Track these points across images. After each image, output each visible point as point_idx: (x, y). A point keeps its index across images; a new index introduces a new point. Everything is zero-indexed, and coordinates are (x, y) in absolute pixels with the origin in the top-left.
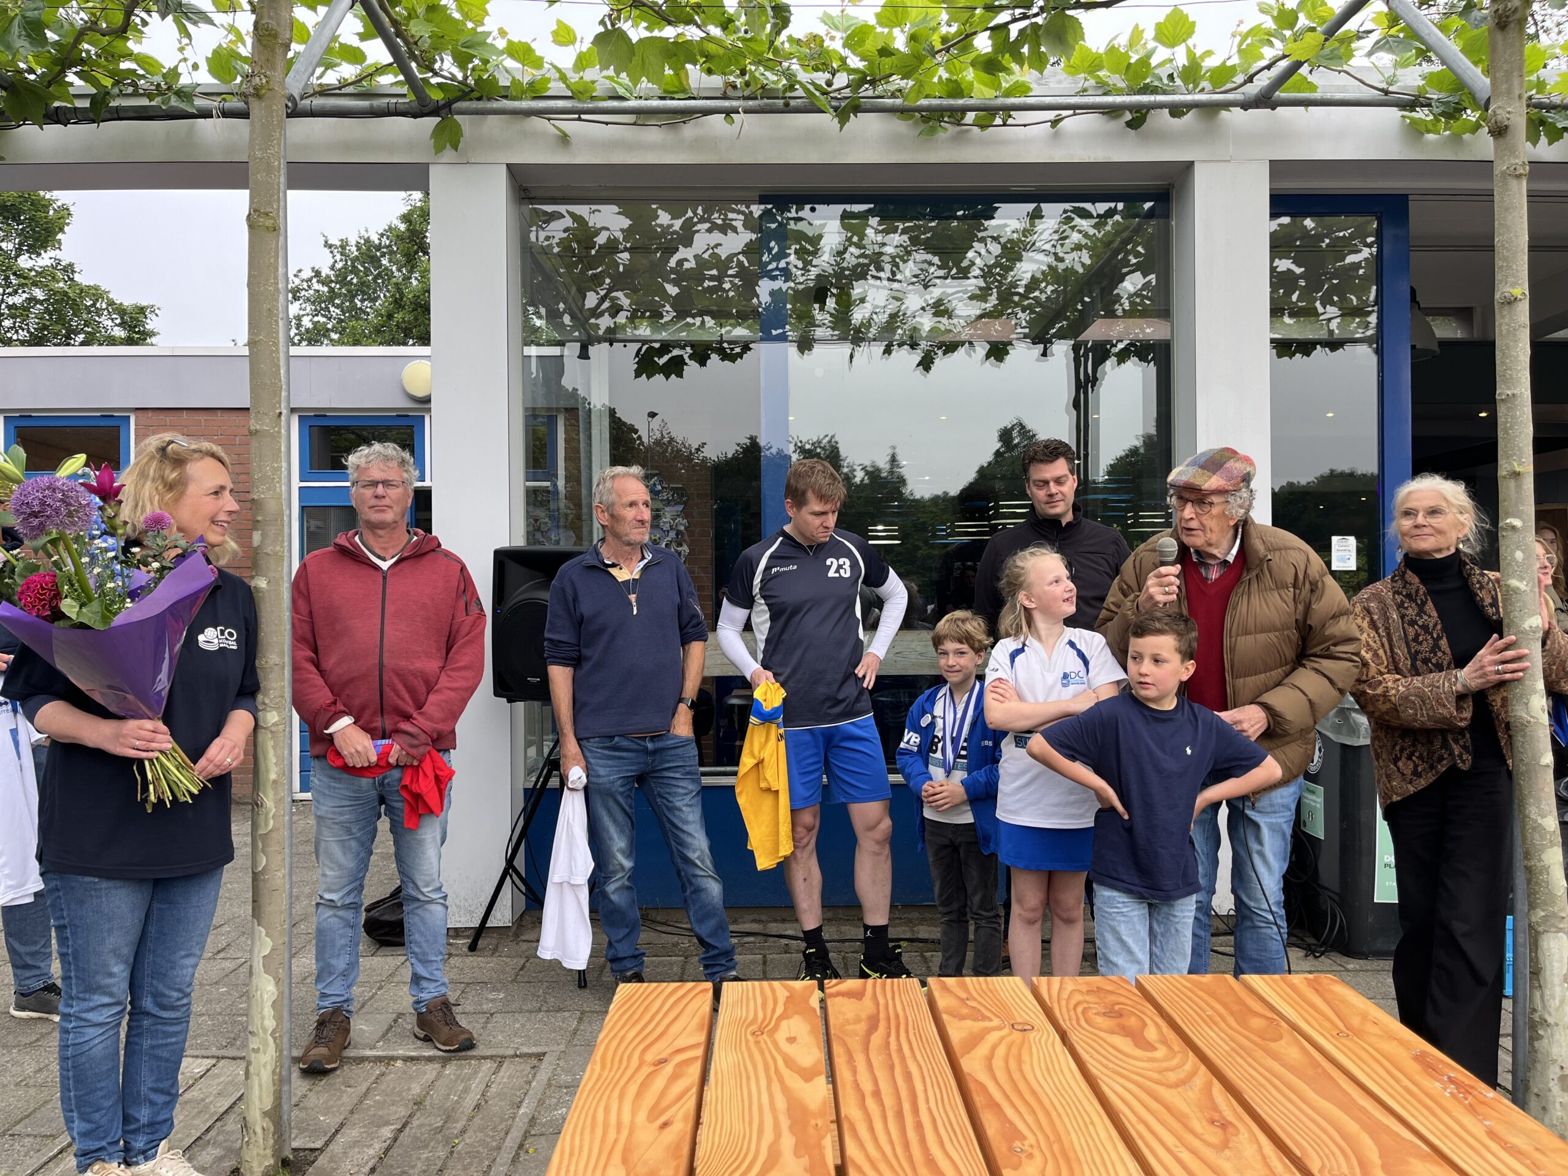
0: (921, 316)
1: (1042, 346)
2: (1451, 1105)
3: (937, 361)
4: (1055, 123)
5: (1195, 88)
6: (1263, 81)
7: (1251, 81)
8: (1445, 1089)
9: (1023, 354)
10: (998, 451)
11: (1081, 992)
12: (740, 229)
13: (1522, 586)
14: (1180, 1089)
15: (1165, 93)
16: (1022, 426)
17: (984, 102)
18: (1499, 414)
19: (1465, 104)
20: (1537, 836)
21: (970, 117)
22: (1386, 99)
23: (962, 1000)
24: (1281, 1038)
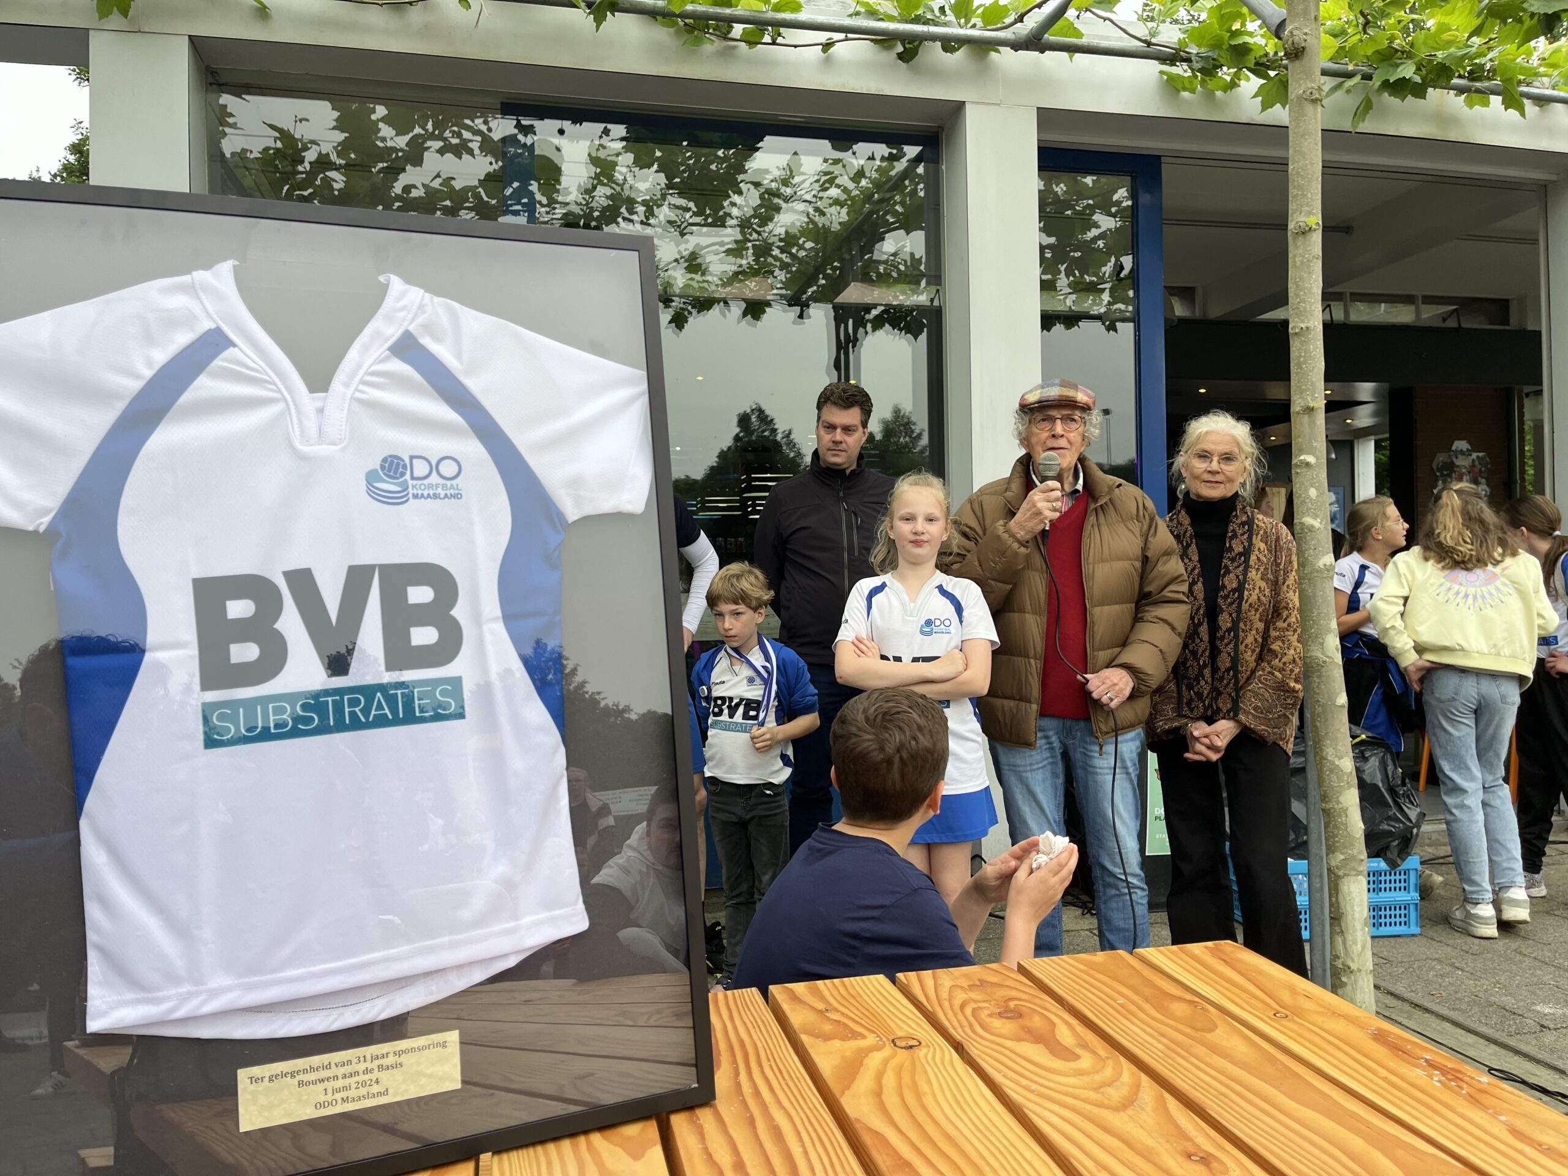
0: (674, 269)
1: (798, 309)
2: (1446, 1097)
3: (690, 320)
4: (827, 46)
5: (967, 23)
6: (1032, 21)
7: (1022, 21)
8: (1431, 1077)
9: (778, 316)
10: (737, 435)
11: (961, 987)
12: (477, 151)
13: (1316, 523)
14: (1130, 1112)
15: (936, 24)
16: (761, 411)
17: (753, 14)
18: (1292, 349)
19: (1222, 61)
20: (1334, 778)
21: (738, 30)
22: (1148, 51)
23: (821, 1012)
24: (1215, 1026)
